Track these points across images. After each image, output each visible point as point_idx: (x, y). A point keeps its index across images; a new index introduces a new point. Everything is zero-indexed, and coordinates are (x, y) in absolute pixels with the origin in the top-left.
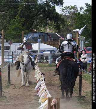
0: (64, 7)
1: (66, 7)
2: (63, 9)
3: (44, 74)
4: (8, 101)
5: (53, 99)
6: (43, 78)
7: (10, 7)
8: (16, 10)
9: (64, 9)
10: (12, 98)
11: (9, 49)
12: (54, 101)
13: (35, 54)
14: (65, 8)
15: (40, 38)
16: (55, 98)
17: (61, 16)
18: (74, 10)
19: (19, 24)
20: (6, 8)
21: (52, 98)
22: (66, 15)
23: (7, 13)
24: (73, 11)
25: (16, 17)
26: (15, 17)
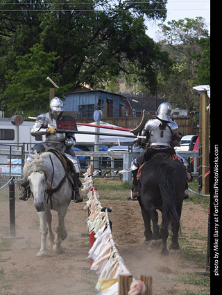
0: (169, 23)
1: (173, 21)
2: (166, 28)
3: (109, 211)
4: (9, 283)
5: (134, 279)
6: (108, 221)
7: (16, 20)
8: (34, 28)
9: (168, 29)
10: (18, 275)
11: (13, 139)
12: (135, 286)
13: (87, 154)
14: (169, 26)
15: (99, 109)
16: (139, 277)
17: (158, 46)
18: (195, 32)
19: (42, 68)
20: (7, 22)
21: (131, 277)
22: (174, 44)
23: (10, 36)
24: (193, 32)
25: (34, 49)
26: (31, 49)
